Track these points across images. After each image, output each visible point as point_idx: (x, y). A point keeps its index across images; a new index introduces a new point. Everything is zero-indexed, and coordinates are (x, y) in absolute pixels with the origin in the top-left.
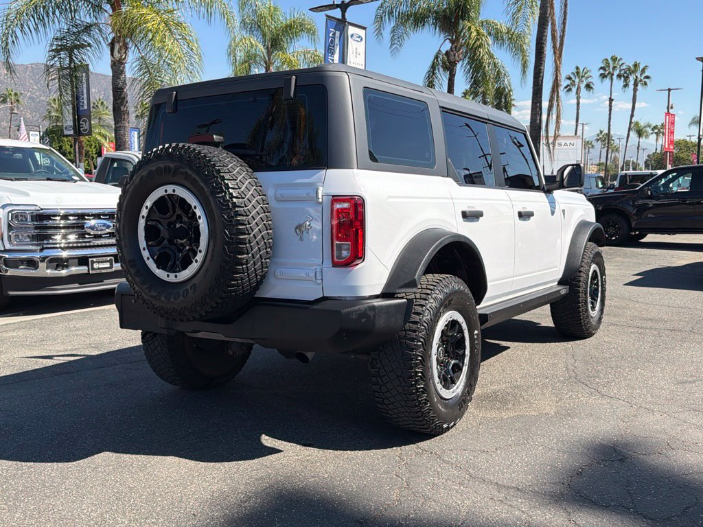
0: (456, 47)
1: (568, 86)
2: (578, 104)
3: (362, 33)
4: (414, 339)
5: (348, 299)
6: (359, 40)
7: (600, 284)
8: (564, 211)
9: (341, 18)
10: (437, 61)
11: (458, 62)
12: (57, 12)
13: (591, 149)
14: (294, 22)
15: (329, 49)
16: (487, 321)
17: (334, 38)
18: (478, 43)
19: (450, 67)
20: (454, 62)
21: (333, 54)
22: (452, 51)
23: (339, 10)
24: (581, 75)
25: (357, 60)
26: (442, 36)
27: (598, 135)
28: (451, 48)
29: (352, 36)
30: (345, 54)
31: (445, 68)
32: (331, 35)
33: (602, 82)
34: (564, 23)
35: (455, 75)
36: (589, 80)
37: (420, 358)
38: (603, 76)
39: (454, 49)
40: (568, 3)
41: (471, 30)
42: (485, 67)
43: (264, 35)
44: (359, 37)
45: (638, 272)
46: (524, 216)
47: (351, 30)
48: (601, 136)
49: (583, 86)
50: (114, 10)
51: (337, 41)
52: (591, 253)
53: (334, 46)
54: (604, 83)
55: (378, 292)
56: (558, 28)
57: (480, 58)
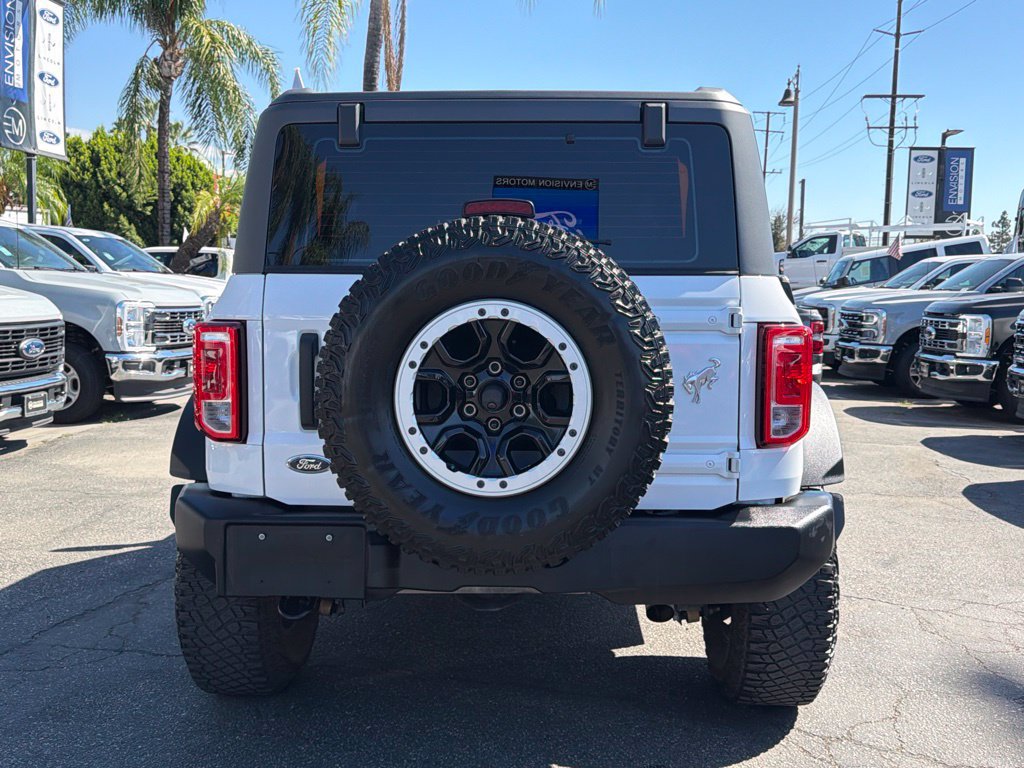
0: (171, 55)
3: (57, 10)
6: (54, 21)
10: (142, 71)
11: (175, 77)
15: (5, 28)
17: (14, 12)
18: (214, 54)
19: (163, 84)
20: (169, 78)
21: (12, 38)
22: (166, 60)
25: (51, 55)
26: (150, 34)
28: (163, 55)
29: (42, 13)
31: (156, 85)
32: (8, 5)
35: (170, 97)
39: (169, 58)
40: (406, 4)
41: (201, 32)
44: (54, 16)
51: (18, 17)
53: (13, 26)
56: (395, 50)
57: (220, 76)
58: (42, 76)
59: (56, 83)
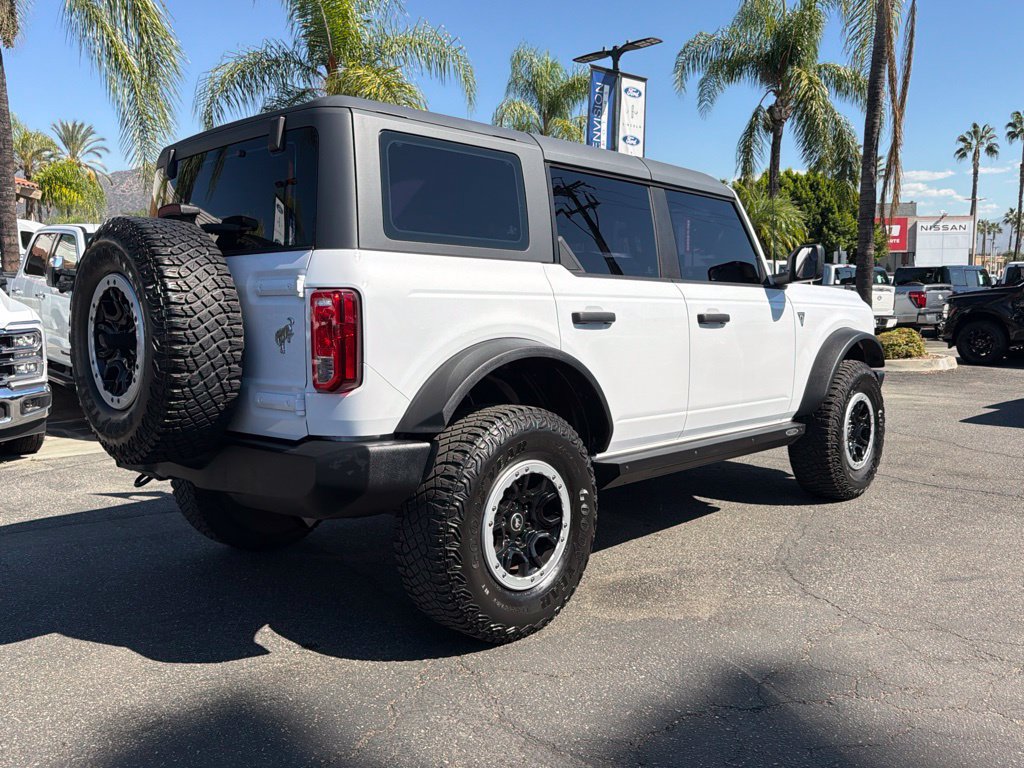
0: (782, 101)
1: (961, 149)
2: (976, 174)
3: (640, 86)
4: (445, 501)
5: (343, 440)
6: (637, 95)
7: (872, 421)
8: (801, 315)
9: (611, 68)
10: (756, 119)
11: (786, 120)
12: (267, 78)
13: (997, 235)
14: (578, 80)
15: (594, 108)
16: (619, 475)
17: (602, 94)
18: (809, 94)
19: (774, 127)
20: (780, 120)
21: (600, 114)
22: (778, 106)
23: (610, 58)
24: (980, 134)
25: (634, 122)
26: (764, 87)
27: (1007, 215)
28: (776, 102)
29: (626, 90)
30: (617, 113)
31: (767, 128)
32: (597, 90)
33: (1011, 143)
34: (909, 59)
35: (780, 137)
36: (993, 141)
37: (453, 531)
38: (1012, 136)
39: (780, 104)
41: (801, 78)
42: (818, 124)
43: (540, 101)
44: (637, 91)
45: (994, 403)
46: (709, 321)
47: (626, 83)
48: (1011, 217)
49: (982, 149)
50: (329, 72)
51: (606, 97)
52: (851, 375)
53: (601, 105)
54: (1014, 144)
55: (390, 430)
56: (899, 66)
57: (812, 112)
58: (625, 139)
59: (638, 142)
